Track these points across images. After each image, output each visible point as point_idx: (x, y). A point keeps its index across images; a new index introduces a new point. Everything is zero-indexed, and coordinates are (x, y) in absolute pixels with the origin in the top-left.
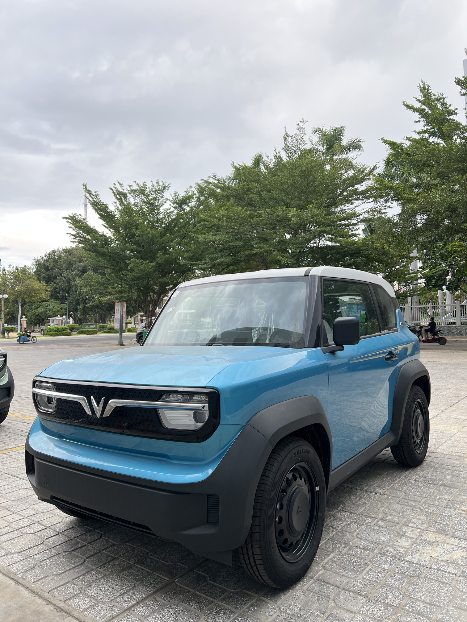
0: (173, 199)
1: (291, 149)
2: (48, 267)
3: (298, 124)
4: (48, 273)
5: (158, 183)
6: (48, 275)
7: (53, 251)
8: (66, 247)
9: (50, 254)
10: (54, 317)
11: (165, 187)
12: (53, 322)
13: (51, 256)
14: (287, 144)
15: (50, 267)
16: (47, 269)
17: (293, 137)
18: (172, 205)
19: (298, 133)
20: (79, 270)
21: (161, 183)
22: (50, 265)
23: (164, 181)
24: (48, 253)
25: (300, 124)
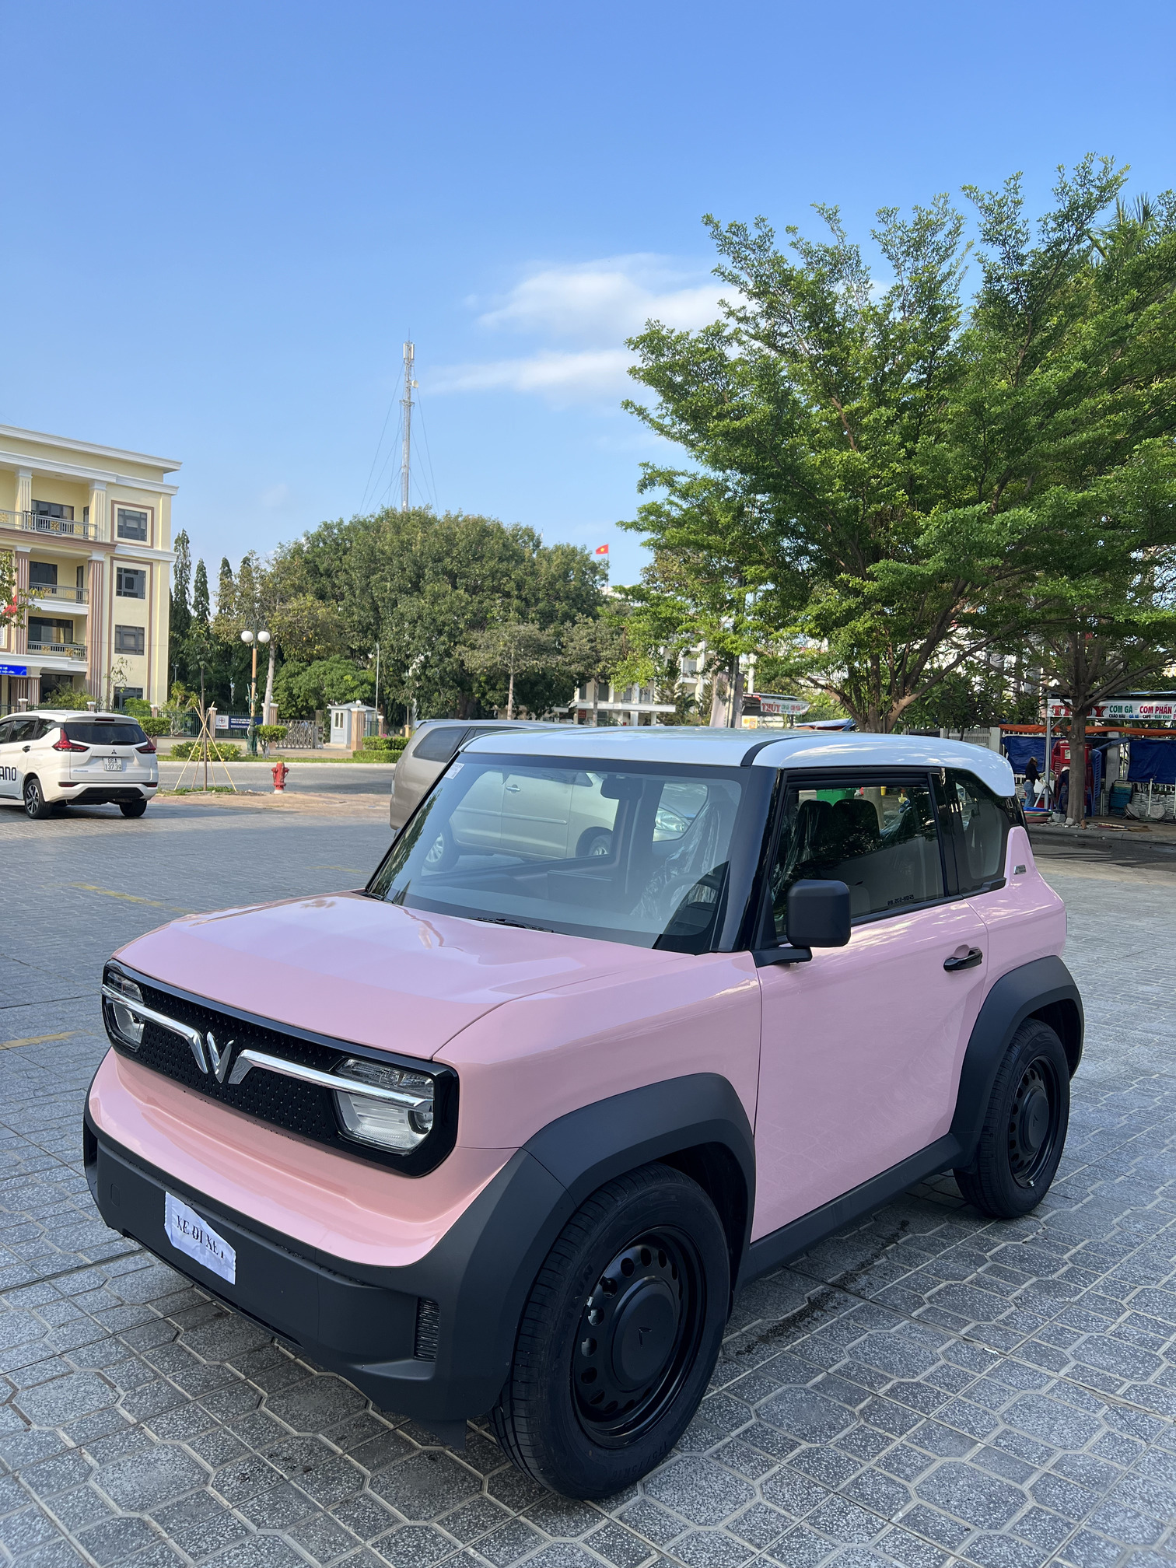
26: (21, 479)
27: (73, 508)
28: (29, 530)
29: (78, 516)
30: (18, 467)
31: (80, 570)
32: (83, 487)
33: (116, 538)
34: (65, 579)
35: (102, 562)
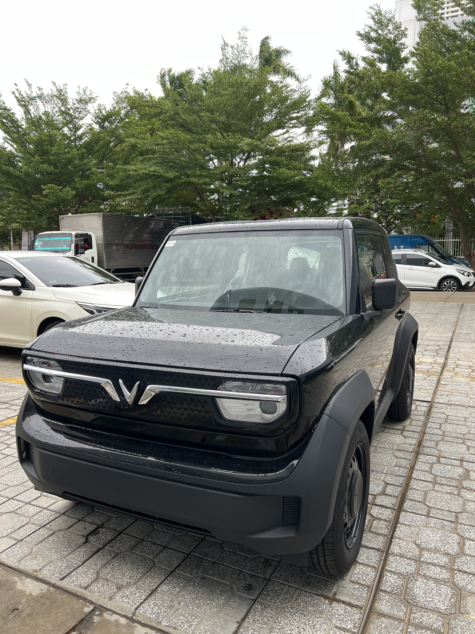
0: (95, 112)
1: (231, 62)
3: (239, 33)
14: (226, 56)
17: (235, 47)
18: (94, 119)
19: (240, 44)
25: (242, 32)
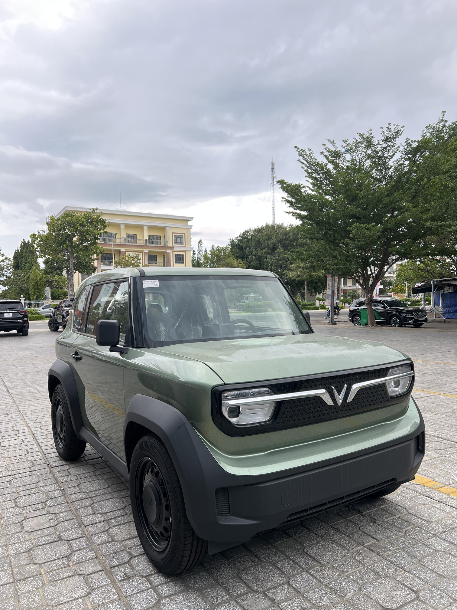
2: (242, 247)
4: (241, 252)
5: (389, 128)
6: (242, 255)
7: (246, 231)
8: (258, 227)
9: (243, 234)
10: (247, 294)
11: (397, 132)
12: (247, 299)
13: (244, 236)
15: (244, 247)
16: (241, 249)
20: (269, 248)
21: (393, 128)
22: (244, 245)
23: (396, 125)
24: (242, 233)
26: (144, 229)
27: (160, 236)
28: (147, 245)
29: (162, 239)
30: (143, 225)
31: (164, 256)
32: (163, 229)
33: (174, 245)
34: (159, 259)
35: (170, 253)
